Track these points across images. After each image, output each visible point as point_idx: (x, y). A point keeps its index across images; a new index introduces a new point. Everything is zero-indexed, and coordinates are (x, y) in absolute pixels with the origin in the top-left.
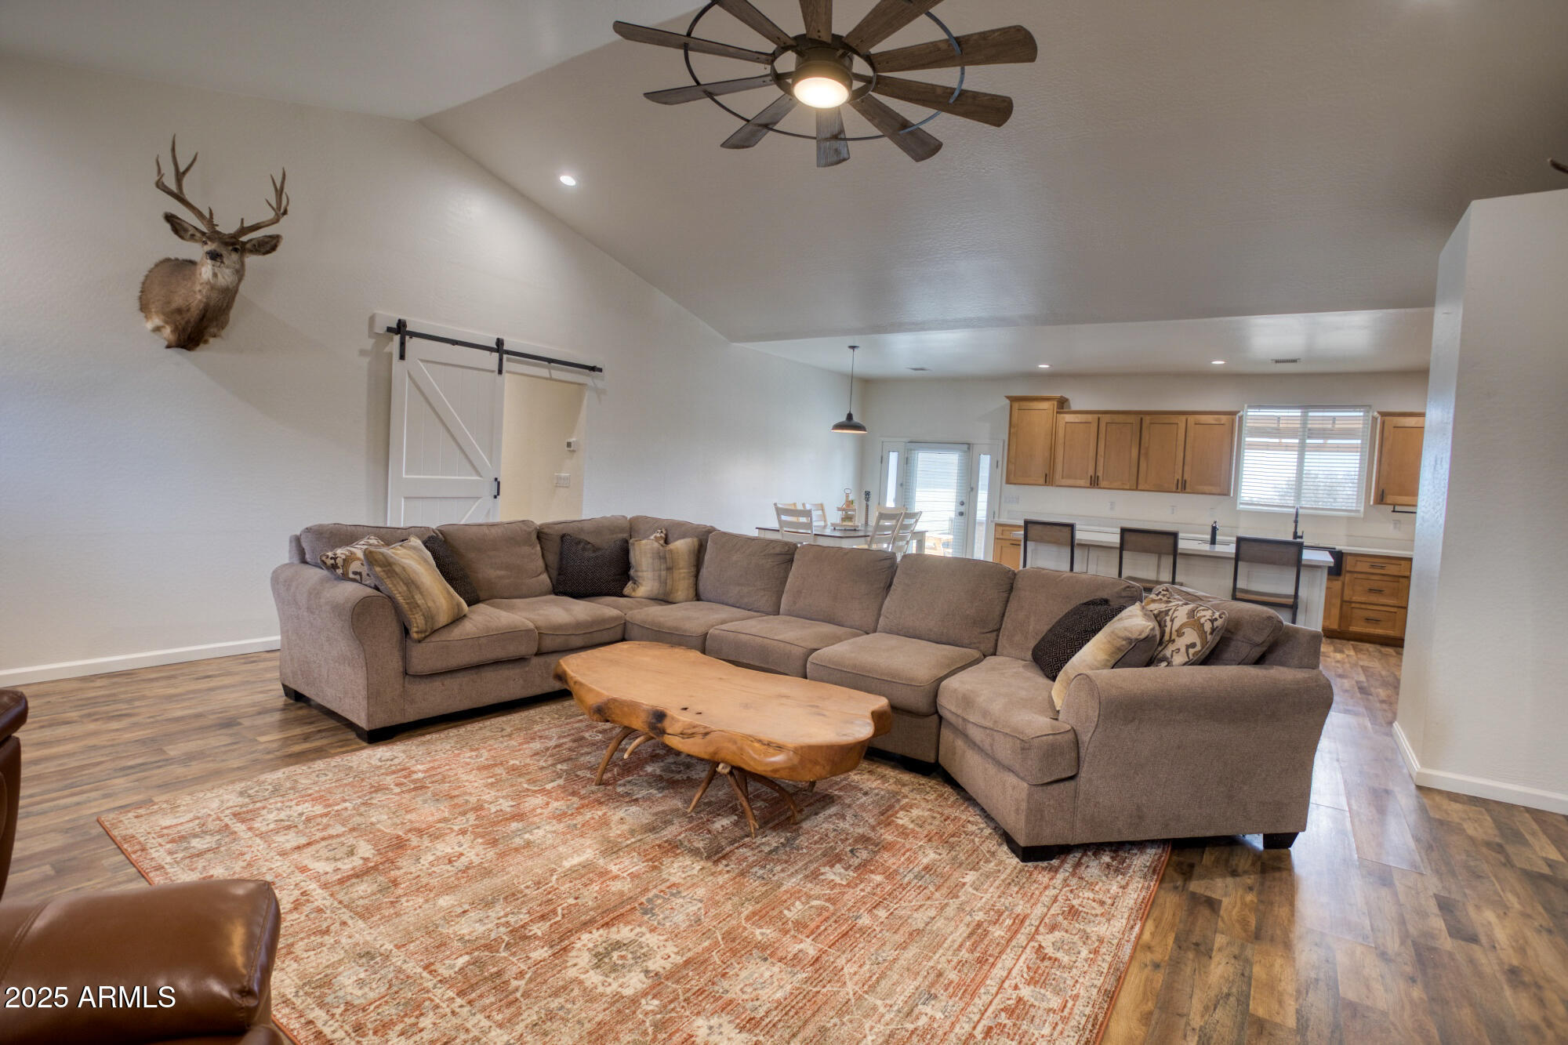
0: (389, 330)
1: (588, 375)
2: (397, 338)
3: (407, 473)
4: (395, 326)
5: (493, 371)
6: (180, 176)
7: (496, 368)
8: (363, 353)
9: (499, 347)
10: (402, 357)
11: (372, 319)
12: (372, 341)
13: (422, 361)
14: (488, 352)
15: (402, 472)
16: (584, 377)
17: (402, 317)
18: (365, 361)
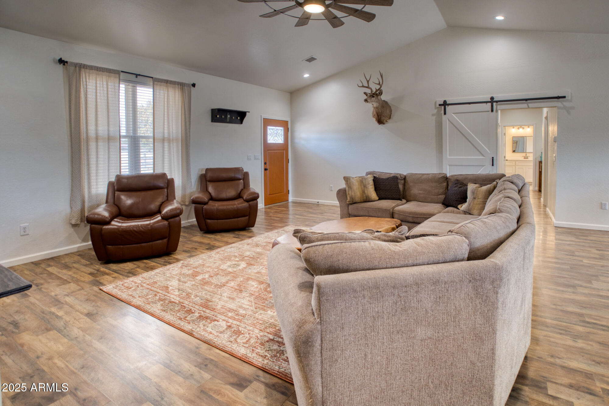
0: (440, 105)
1: (557, 101)
2: (443, 107)
3: (449, 156)
4: (442, 103)
5: (489, 111)
6: (368, 82)
7: (490, 110)
8: (433, 115)
9: (492, 100)
10: (445, 114)
11: (436, 103)
12: (436, 110)
13: (453, 113)
14: (485, 104)
15: (448, 156)
16: (556, 103)
17: (445, 99)
18: (434, 118)
